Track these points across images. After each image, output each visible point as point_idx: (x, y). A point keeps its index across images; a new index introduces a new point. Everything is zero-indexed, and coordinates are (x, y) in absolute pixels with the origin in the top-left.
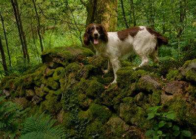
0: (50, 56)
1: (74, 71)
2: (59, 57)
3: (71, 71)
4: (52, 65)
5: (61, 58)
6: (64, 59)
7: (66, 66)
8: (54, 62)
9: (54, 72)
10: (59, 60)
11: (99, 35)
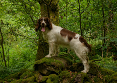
0: (45, 64)
1: (68, 77)
2: (53, 66)
3: (65, 78)
4: (45, 72)
5: (55, 66)
6: (58, 68)
7: (60, 73)
8: (48, 70)
9: (47, 79)
10: (53, 68)
11: (45, 24)
